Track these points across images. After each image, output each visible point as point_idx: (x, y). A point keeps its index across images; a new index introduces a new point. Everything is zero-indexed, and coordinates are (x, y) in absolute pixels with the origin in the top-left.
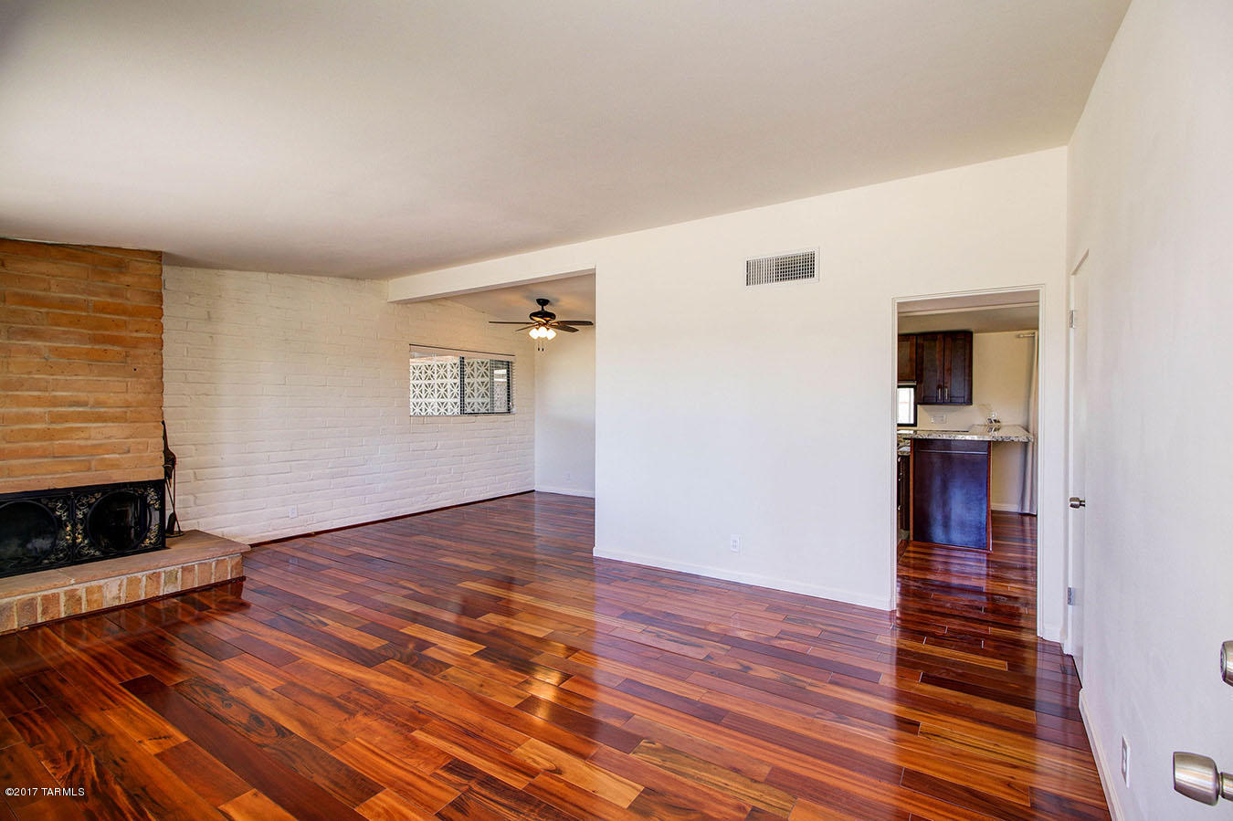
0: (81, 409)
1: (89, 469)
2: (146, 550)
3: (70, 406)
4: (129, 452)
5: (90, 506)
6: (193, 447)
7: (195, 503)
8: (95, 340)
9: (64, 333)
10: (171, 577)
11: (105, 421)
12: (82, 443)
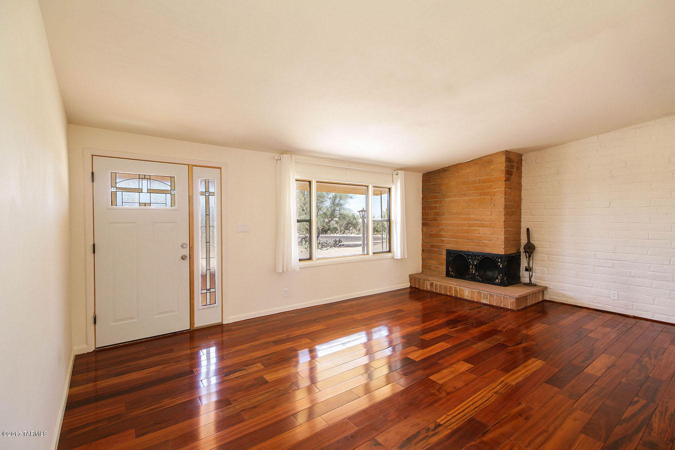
0: (477, 222)
1: (479, 246)
2: (496, 284)
3: (474, 221)
4: (491, 240)
5: (478, 260)
6: (547, 243)
7: (548, 272)
8: (481, 194)
9: (473, 193)
10: (485, 297)
11: (484, 227)
12: (477, 235)
